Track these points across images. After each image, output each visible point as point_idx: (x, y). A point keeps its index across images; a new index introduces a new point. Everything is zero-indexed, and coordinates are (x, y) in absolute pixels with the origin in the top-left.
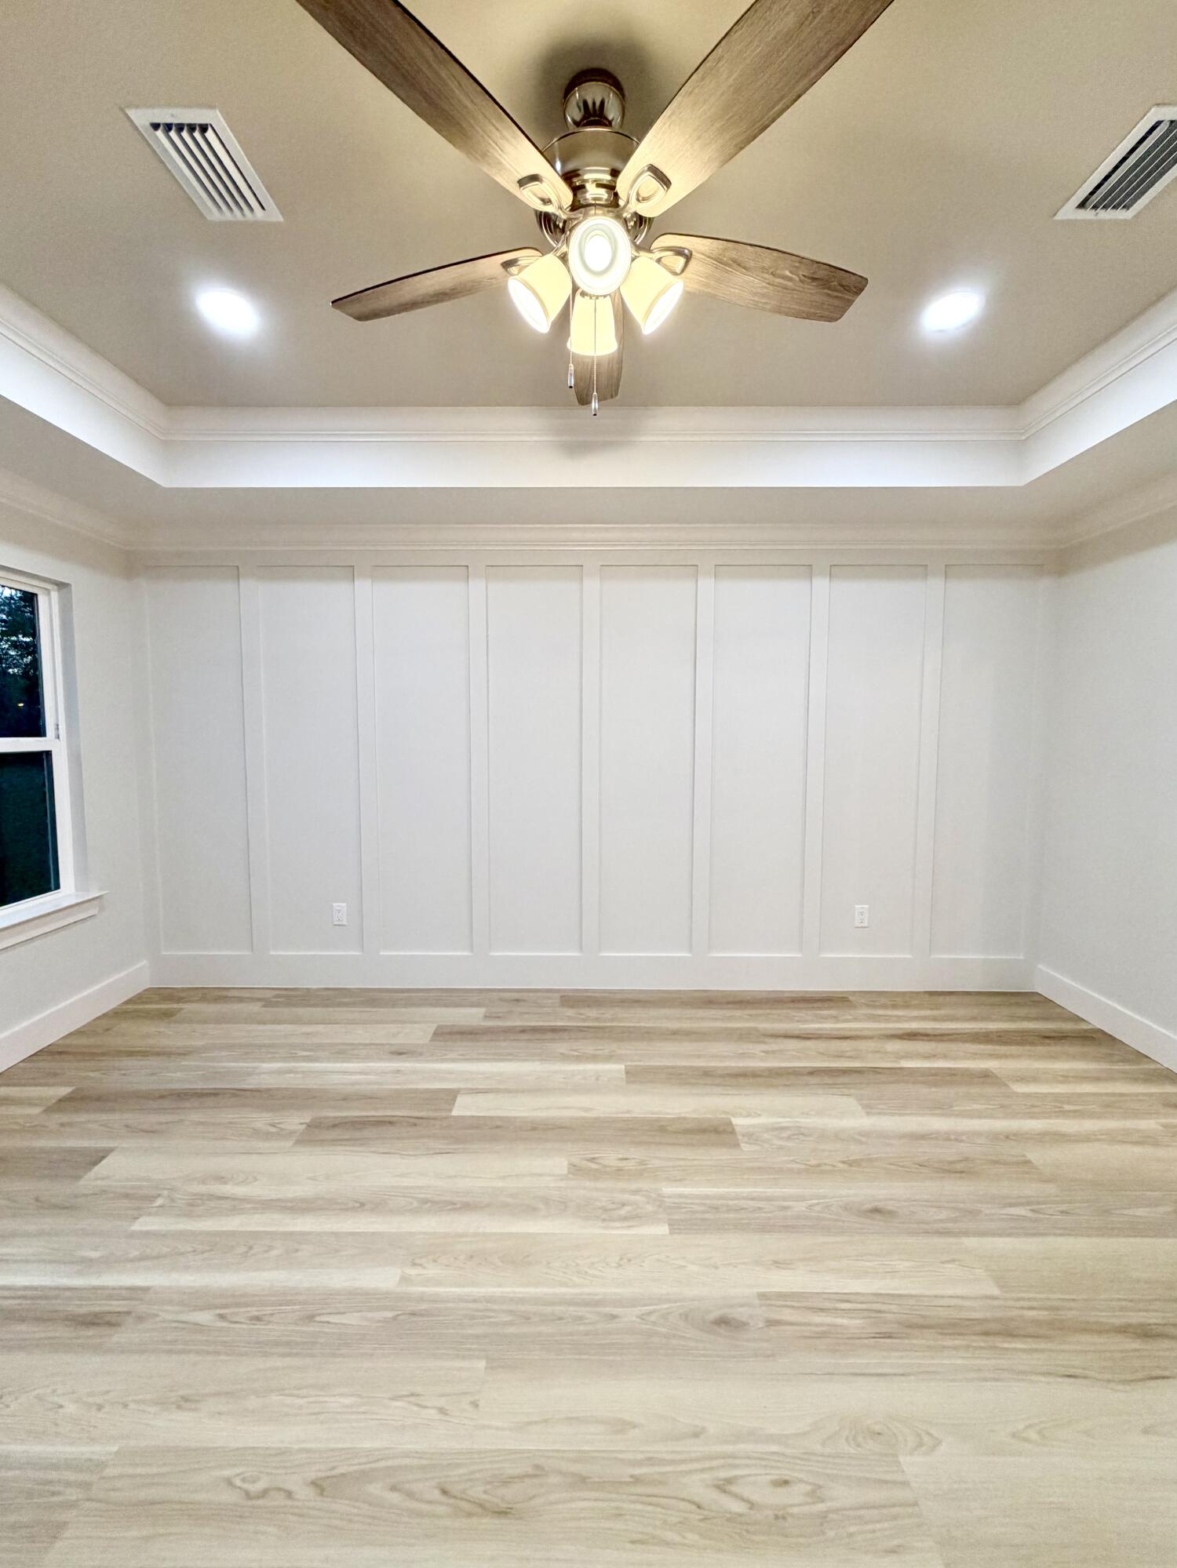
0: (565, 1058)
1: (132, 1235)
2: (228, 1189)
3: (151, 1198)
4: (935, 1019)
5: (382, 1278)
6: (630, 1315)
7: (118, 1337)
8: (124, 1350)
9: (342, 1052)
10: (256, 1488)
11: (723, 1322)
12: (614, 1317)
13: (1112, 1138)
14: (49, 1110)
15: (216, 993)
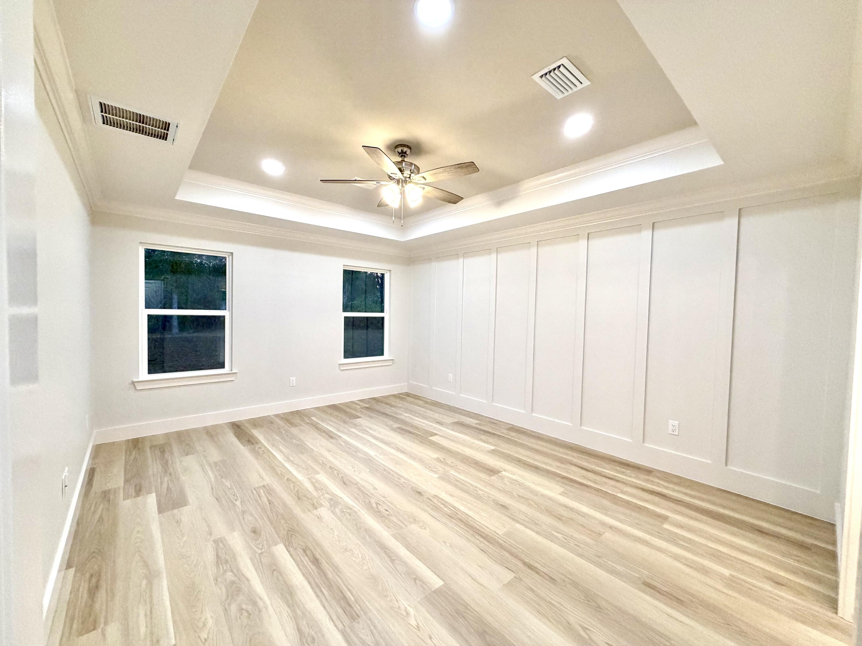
0: (481, 440)
1: (350, 431)
2: (370, 431)
3: (357, 426)
4: (686, 494)
5: (372, 453)
6: (402, 480)
7: (332, 441)
8: (331, 442)
9: (425, 418)
10: (324, 463)
11: (419, 493)
12: (400, 479)
13: (677, 558)
14: (361, 408)
15: (417, 397)
